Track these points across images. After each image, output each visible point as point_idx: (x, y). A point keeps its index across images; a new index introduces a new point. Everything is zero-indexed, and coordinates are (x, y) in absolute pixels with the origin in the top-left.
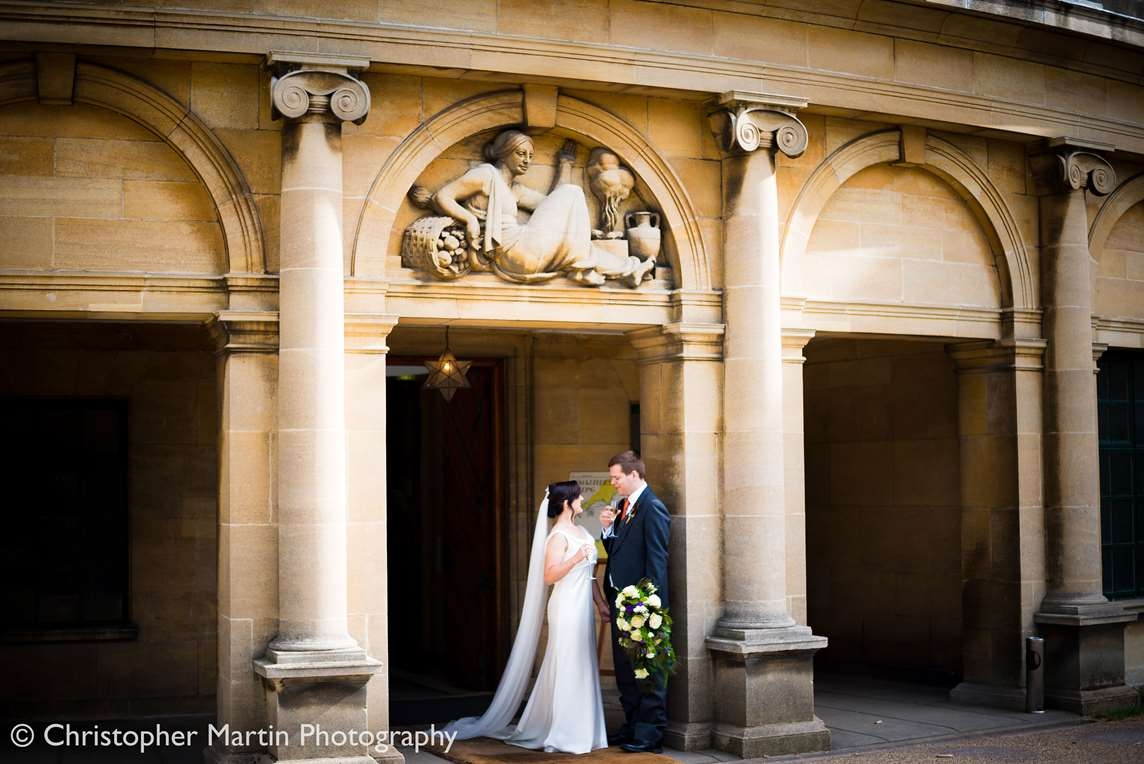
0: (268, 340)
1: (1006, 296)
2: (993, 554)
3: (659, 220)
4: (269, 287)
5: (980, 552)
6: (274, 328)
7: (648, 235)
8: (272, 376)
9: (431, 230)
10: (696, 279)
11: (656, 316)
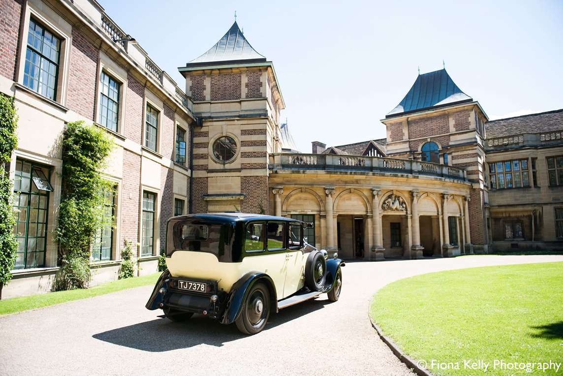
0: (372, 217)
1: (438, 211)
2: (437, 240)
3: (405, 204)
4: (372, 212)
5: (435, 240)
6: (372, 216)
7: (404, 205)
8: (372, 220)
9: (385, 206)
10: (409, 209)
11: (405, 214)
